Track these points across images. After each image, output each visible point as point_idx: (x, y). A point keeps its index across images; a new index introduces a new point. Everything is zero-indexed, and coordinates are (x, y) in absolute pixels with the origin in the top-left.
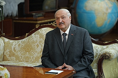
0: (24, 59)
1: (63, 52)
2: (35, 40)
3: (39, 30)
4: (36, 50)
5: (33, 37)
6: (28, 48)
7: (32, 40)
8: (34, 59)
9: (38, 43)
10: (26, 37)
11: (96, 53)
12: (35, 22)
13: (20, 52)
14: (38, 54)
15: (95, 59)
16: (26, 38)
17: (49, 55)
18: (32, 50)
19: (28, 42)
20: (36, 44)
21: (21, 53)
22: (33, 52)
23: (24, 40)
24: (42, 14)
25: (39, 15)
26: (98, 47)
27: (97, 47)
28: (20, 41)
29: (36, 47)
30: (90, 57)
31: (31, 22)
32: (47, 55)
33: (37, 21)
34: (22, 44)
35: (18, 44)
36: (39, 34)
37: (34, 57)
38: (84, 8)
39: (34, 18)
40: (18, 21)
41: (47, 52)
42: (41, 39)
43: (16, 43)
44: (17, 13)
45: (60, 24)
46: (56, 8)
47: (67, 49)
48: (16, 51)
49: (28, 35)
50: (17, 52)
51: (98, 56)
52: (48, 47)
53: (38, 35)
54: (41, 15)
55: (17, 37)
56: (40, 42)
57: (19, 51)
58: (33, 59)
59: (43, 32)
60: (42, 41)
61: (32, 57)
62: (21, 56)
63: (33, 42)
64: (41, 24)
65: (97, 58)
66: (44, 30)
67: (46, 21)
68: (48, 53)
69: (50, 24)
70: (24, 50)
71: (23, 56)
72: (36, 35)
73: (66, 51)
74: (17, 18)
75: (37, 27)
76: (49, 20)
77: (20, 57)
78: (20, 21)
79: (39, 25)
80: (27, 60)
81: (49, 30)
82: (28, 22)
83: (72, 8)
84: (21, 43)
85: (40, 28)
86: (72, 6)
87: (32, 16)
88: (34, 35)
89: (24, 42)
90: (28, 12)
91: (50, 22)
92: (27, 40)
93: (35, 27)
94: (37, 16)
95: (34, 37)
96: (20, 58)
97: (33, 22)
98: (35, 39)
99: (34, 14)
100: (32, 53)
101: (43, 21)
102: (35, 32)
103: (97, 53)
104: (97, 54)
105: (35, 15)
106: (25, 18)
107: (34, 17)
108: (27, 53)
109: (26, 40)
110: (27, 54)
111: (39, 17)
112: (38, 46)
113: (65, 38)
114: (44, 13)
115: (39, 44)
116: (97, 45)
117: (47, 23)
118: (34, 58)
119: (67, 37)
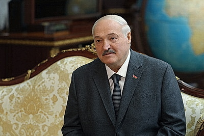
0: (23, 130)
1: (112, 118)
2: (48, 87)
3: (59, 62)
4: (52, 109)
5: (43, 78)
6: (32, 106)
7: (41, 86)
8: (47, 130)
9: (55, 93)
10: (27, 79)
11: (191, 117)
12: (48, 44)
13: (13, 114)
14: (55, 120)
15: (188, 130)
16: (28, 81)
17: (80, 123)
18: (40, 110)
19: (33, 90)
20: (51, 95)
21: (16, 116)
22: (45, 115)
23: (22, 85)
24: (66, 24)
25: (58, 27)
26: (196, 103)
27: (193, 102)
28: (14, 87)
29: (51, 101)
30: (177, 129)
31: (40, 43)
32: (76, 123)
33: (52, 40)
34: (19, 96)
35: (8, 94)
36: (59, 71)
37: (45, 125)
38: (164, 11)
39: (46, 34)
40: (9, 42)
41: (75, 117)
42: (63, 85)
43: (5, 93)
44: (6, 22)
45: (106, 53)
46: (97, 11)
47: (123, 111)
48: (5, 112)
49: (31, 74)
50: (7, 113)
51: (195, 125)
52: (77, 105)
53: (56, 74)
54: (63, 27)
55: (6, 80)
56: (61, 90)
57: (11, 113)
58: (43, 130)
59: (67, 66)
60: (66, 88)
61: (41, 125)
62: (16, 124)
63: (44, 91)
64: (62, 48)
65: (193, 128)
66: (70, 63)
67: (74, 41)
68: (78, 118)
69: (84, 49)
70: (23, 109)
71: (20, 124)
72: (52, 75)
73: (121, 117)
74: (7, 34)
75: (53, 56)
76: (81, 40)
77: (14, 126)
78: (13, 42)
79: (58, 52)
80: (30, 134)
81: (82, 61)
82: (33, 43)
83: (136, 11)
84: (16, 94)
85: (60, 57)
86: (134, 7)
87: (42, 29)
88: (47, 73)
89: (23, 90)
90: (33, 21)
91: (84, 44)
92: (30, 86)
93: (49, 54)
94: (53, 28)
95: (46, 79)
96: (13, 128)
97: (43, 43)
98: (48, 84)
99: (46, 24)
100: (43, 115)
101: (67, 42)
102: (49, 68)
103: (193, 116)
104: (193, 119)
105: (49, 27)
106: (25, 34)
107: (46, 32)
108: (31, 116)
109: (28, 86)
110: (31, 120)
111: (57, 31)
112: (55, 99)
113: (116, 85)
114: (69, 23)
115: (58, 96)
116: (194, 99)
117: (76, 45)
118: (46, 128)
119: (122, 83)
